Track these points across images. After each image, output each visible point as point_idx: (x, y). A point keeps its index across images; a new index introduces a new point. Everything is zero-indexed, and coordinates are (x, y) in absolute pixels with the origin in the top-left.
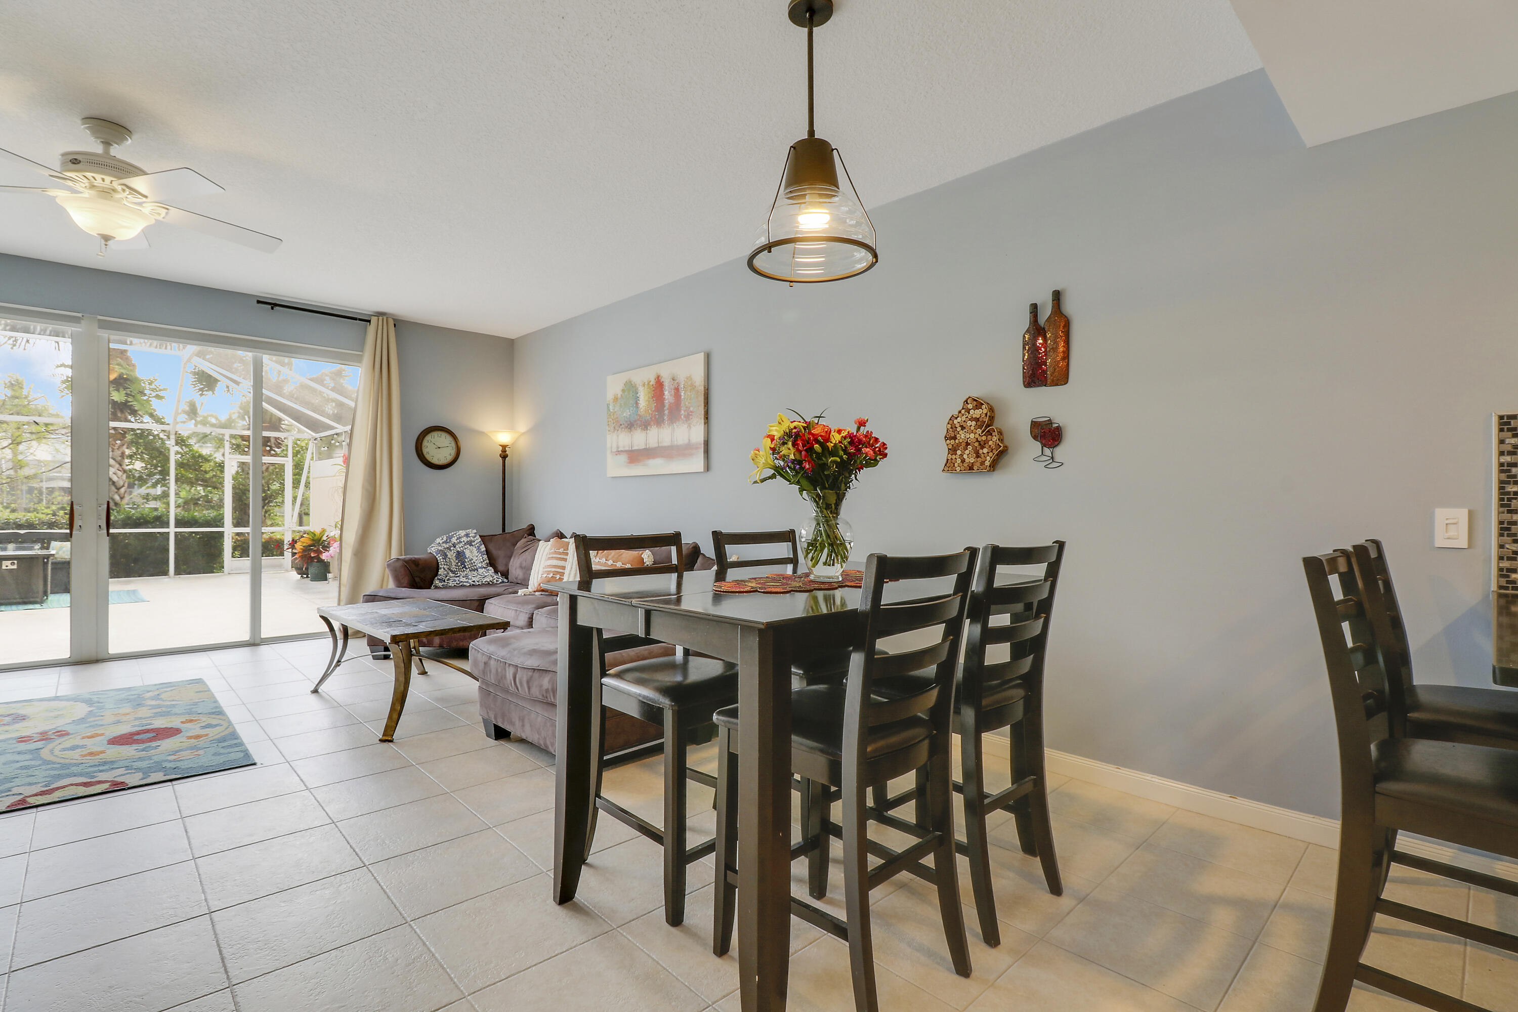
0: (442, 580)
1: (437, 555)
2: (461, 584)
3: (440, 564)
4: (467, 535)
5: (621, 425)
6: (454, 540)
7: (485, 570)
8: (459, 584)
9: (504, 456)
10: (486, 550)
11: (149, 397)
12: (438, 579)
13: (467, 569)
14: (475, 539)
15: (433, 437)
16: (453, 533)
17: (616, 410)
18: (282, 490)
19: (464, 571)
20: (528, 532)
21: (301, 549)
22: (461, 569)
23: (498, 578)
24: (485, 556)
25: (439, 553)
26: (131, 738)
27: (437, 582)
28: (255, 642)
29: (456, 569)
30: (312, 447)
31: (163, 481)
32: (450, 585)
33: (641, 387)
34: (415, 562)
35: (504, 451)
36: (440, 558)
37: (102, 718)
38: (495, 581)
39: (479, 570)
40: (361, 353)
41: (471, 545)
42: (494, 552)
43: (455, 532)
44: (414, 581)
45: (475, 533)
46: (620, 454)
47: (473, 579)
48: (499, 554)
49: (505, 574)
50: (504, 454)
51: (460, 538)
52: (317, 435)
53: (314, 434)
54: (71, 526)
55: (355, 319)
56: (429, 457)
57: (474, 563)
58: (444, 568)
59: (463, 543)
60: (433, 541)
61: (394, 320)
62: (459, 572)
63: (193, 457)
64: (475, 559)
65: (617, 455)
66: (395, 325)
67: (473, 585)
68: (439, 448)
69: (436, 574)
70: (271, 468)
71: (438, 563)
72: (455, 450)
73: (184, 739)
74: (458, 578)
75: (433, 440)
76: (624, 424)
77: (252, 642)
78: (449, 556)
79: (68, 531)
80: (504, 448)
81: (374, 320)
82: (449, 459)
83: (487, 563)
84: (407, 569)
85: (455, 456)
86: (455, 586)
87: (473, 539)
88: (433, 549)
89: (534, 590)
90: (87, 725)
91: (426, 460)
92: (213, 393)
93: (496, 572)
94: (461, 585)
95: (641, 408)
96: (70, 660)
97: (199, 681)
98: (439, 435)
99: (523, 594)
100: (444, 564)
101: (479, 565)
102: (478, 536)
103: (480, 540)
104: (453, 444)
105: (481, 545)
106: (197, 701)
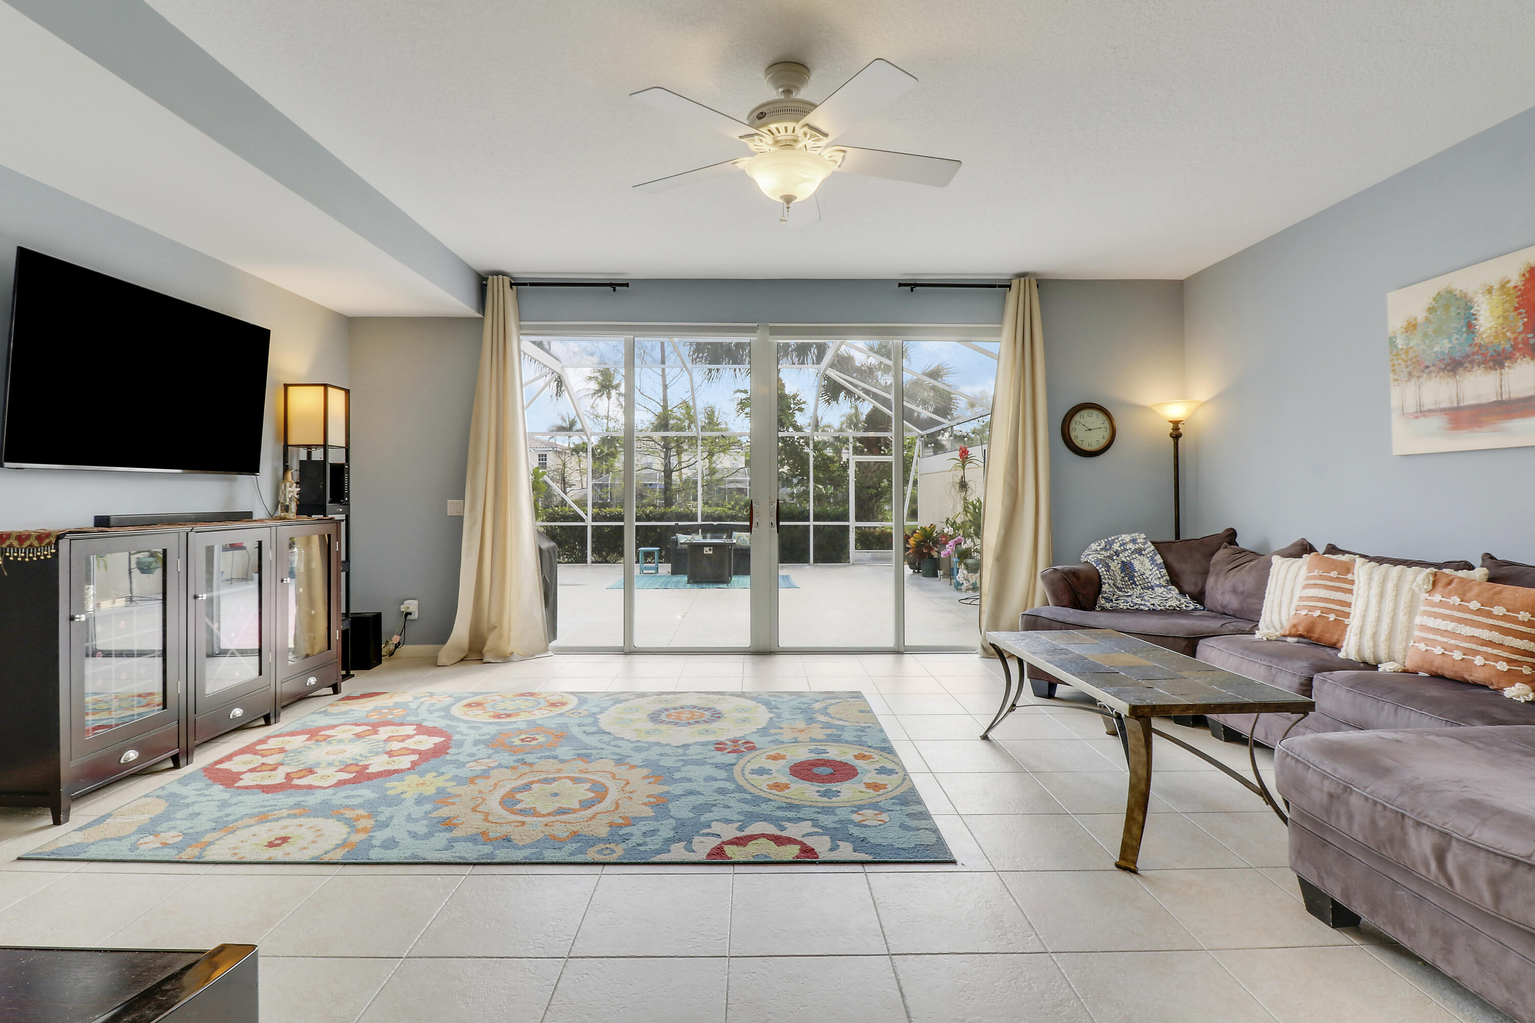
0: (1109, 600)
1: (1098, 565)
2: (1135, 607)
3: (1102, 577)
4: (1134, 541)
5: (1427, 367)
6: (1116, 546)
7: (1165, 590)
8: (1133, 607)
9: (1176, 436)
10: (1164, 562)
11: (794, 410)
12: (1103, 597)
13: (1137, 585)
14: (1146, 546)
15: (1082, 416)
16: (1113, 538)
17: (1412, 344)
18: (890, 486)
19: (1133, 588)
20: (1227, 539)
21: (914, 544)
22: (1128, 585)
23: (1186, 603)
24: (1164, 571)
25: (1100, 564)
26: (810, 770)
27: (1103, 602)
28: (899, 651)
29: (1122, 584)
30: (918, 443)
31: (804, 482)
32: (1121, 607)
33: (1480, 296)
34: (1074, 574)
35: (1176, 429)
36: (1101, 570)
37: (781, 731)
38: (1183, 606)
39: (1156, 589)
40: (999, 326)
41: (1141, 554)
42: (1176, 565)
43: (1116, 537)
44: (1077, 598)
45: (1144, 539)
46: (1425, 416)
47: (1152, 601)
48: (1186, 569)
49: (1199, 597)
50: (1176, 433)
51: (1124, 544)
52: (923, 433)
53: (920, 432)
54: (751, 519)
55: (994, 286)
56: (1077, 442)
57: (1148, 578)
58: (1108, 583)
59: (1130, 551)
60: (1087, 546)
61: (1037, 280)
62: (1127, 589)
63: (823, 459)
64: (1148, 573)
65: (1417, 418)
66: (1038, 285)
67: (1153, 609)
68: (1090, 430)
69: (1099, 591)
70: (882, 466)
71: (1100, 576)
72: (1109, 431)
73: (862, 787)
74: (1130, 598)
75: (1082, 421)
76: (1434, 365)
77: (897, 650)
78: (1112, 568)
79: (748, 523)
80: (1176, 424)
81: (1015, 284)
82: (1103, 442)
83: (1167, 580)
84: (1067, 583)
85: (1109, 439)
86: (1128, 609)
87: (1142, 546)
88: (1090, 557)
89: (1283, 633)
90: (770, 739)
91: (1074, 444)
92: (837, 403)
93: (1182, 593)
94: (1137, 609)
95: (1484, 332)
96: (751, 649)
97: (857, 695)
98: (1090, 414)
99: (1265, 639)
100: (1108, 578)
101: (1155, 581)
102: (1149, 543)
103: (1153, 548)
104: (1107, 425)
105: (1156, 555)
106: (863, 725)
